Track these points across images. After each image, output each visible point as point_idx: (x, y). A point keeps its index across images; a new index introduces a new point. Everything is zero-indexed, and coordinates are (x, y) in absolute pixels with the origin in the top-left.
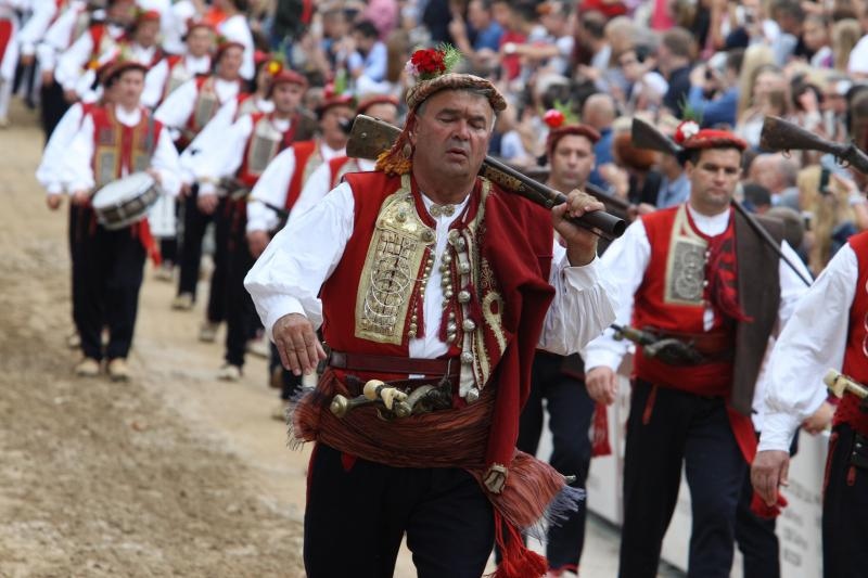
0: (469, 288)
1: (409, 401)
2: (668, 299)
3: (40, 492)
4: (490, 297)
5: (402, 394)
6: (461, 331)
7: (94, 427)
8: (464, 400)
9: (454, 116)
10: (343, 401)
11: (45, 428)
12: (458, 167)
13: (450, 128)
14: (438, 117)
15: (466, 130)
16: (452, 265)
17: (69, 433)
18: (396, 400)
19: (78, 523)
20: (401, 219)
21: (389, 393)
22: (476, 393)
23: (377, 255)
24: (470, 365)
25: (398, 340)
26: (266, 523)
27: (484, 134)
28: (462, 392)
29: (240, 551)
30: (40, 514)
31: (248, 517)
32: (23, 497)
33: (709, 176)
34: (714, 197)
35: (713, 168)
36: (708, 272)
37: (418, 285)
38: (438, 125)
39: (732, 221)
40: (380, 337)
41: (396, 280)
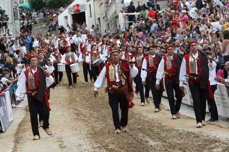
0: (121, 73)
1: (117, 87)
2: (150, 66)
3: (99, 117)
4: (123, 73)
5: (116, 86)
6: (121, 78)
7: (107, 106)
8: (123, 85)
9: (114, 55)
10: (110, 88)
11: (99, 108)
12: (116, 61)
13: (114, 57)
14: (113, 56)
15: (116, 56)
16: (118, 71)
17: (103, 108)
18: (116, 87)
19: (106, 121)
20: (111, 68)
21: (115, 87)
22: (124, 84)
23: (110, 72)
24: (123, 81)
25: (114, 80)
26: (136, 115)
27: (118, 56)
28: (123, 84)
29: (132, 120)
30: (100, 120)
31: (133, 115)
32: (97, 119)
33: (151, 51)
34: (152, 53)
35: (152, 50)
36: (154, 62)
37: (115, 74)
38: (113, 57)
39: (156, 55)
40: (112, 80)
41: (112, 74)
